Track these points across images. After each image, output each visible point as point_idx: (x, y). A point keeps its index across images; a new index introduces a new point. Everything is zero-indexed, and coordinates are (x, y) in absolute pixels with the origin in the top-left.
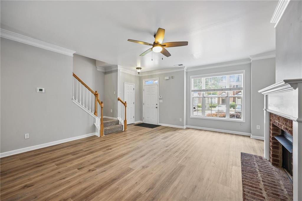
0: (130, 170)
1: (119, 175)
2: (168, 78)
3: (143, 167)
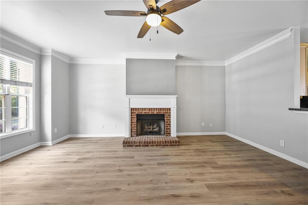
0: (210, 187)
1: (225, 188)
3: (192, 181)
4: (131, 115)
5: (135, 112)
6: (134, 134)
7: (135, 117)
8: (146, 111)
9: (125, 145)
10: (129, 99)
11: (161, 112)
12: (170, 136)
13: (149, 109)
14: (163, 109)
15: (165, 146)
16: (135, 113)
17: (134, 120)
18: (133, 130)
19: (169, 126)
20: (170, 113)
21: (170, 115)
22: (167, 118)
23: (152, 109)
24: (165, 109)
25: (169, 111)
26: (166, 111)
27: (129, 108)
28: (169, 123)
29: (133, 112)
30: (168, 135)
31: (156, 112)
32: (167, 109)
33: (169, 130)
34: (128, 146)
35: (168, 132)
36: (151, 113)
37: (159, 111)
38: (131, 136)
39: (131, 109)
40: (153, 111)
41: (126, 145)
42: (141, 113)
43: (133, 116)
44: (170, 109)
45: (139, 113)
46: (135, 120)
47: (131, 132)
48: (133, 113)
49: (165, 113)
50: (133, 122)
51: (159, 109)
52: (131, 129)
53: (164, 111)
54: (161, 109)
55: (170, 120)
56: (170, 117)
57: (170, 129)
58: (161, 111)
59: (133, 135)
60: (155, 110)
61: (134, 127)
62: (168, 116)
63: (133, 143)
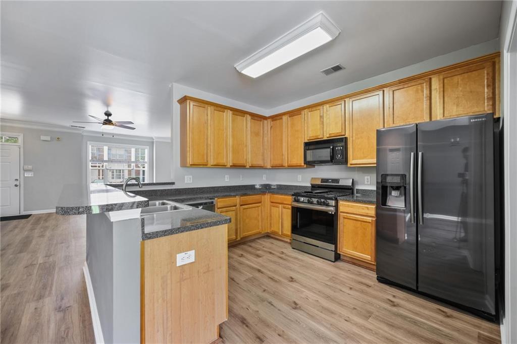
2: (48, 138)
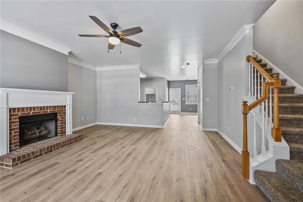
4: (10, 119)
5: (16, 113)
6: (15, 146)
7: (18, 120)
8: (36, 111)
9: (17, 162)
10: (7, 93)
11: (56, 111)
12: (65, 134)
13: (41, 108)
14: (58, 106)
15: (70, 144)
16: (16, 115)
17: (14, 126)
18: (13, 141)
19: (64, 125)
20: (65, 110)
21: (65, 113)
22: (62, 117)
23: (44, 107)
24: (60, 106)
25: (64, 109)
26: (61, 109)
27: (7, 108)
28: (64, 121)
29: (12, 113)
30: (63, 134)
31: (50, 111)
32: (63, 106)
33: (64, 129)
34: (21, 163)
35: (63, 131)
36: (43, 112)
37: (53, 109)
38: (10, 151)
39: (10, 109)
40: (46, 110)
41: (19, 162)
42: (27, 114)
43: (13, 120)
44: (65, 106)
45: (24, 114)
46: (17, 125)
47: (10, 144)
48: (13, 115)
49: (60, 111)
50: (13, 129)
51: (53, 107)
52: (10, 141)
53: (59, 109)
54: (55, 107)
55: (65, 118)
56: (65, 115)
57: (65, 127)
58: (56, 109)
59: (13, 148)
60: (49, 108)
61: (15, 136)
62: (63, 113)
63: (31, 155)
